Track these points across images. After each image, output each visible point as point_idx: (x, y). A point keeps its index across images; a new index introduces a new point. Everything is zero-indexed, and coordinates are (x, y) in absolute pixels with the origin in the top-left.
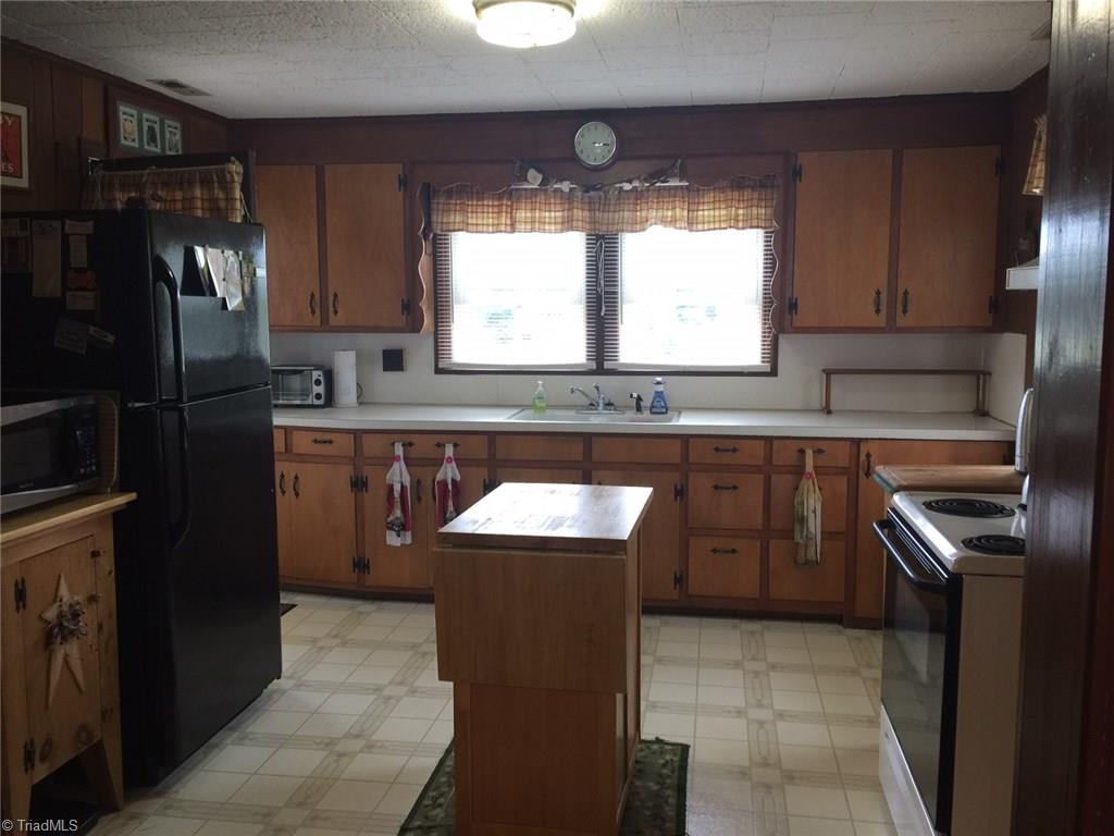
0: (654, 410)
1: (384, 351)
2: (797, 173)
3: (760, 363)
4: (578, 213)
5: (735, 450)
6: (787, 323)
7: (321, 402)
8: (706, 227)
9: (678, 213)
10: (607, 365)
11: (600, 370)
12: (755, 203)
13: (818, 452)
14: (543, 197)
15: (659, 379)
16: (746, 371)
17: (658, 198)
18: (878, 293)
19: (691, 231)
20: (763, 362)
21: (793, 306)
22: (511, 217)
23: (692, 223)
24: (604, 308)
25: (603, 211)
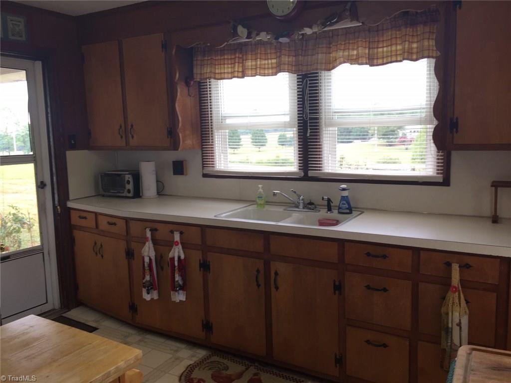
0: (341, 211)
1: (173, 162)
3: (435, 175)
4: (285, 59)
5: (385, 257)
7: (130, 195)
8: (385, 61)
9: (360, 51)
10: (311, 174)
11: (306, 178)
12: (427, 36)
13: (464, 267)
14: (263, 49)
15: (344, 186)
16: (420, 181)
17: (345, 41)
19: (372, 65)
20: (438, 173)
21: (454, 125)
22: (243, 66)
23: (373, 59)
24: (309, 131)
25: (304, 56)
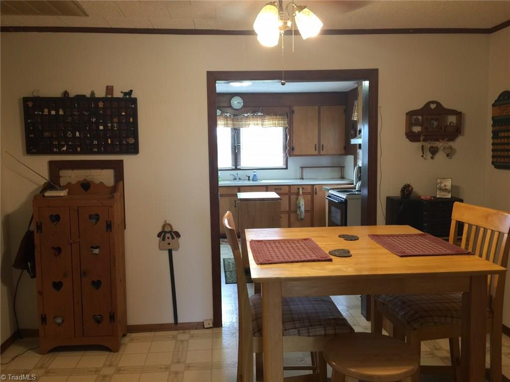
0: (254, 179)
2: (293, 112)
3: (283, 166)
4: (229, 122)
5: (280, 189)
6: (291, 153)
9: (259, 122)
10: (238, 167)
11: (236, 169)
12: (280, 119)
15: (255, 171)
16: (279, 168)
17: (254, 118)
18: (316, 145)
19: (262, 127)
21: (293, 149)
24: (237, 150)
25: (237, 122)
